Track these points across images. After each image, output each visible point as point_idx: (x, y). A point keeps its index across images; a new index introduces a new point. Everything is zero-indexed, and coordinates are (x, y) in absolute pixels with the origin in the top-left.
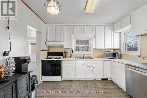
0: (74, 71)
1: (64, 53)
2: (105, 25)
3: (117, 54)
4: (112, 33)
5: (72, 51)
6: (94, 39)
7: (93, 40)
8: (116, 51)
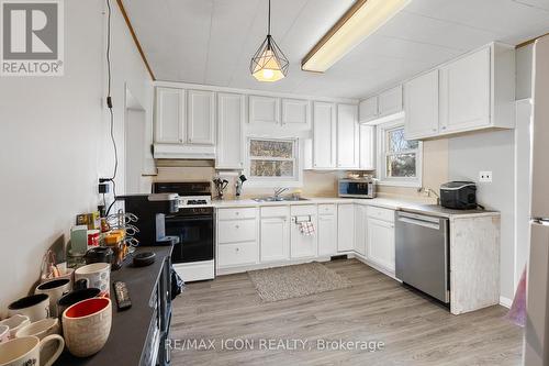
0: (254, 241)
1: (213, 185)
2: (340, 100)
3: (369, 186)
4: (357, 126)
5: (243, 178)
6: (310, 141)
7: (303, 145)
8: (366, 178)
